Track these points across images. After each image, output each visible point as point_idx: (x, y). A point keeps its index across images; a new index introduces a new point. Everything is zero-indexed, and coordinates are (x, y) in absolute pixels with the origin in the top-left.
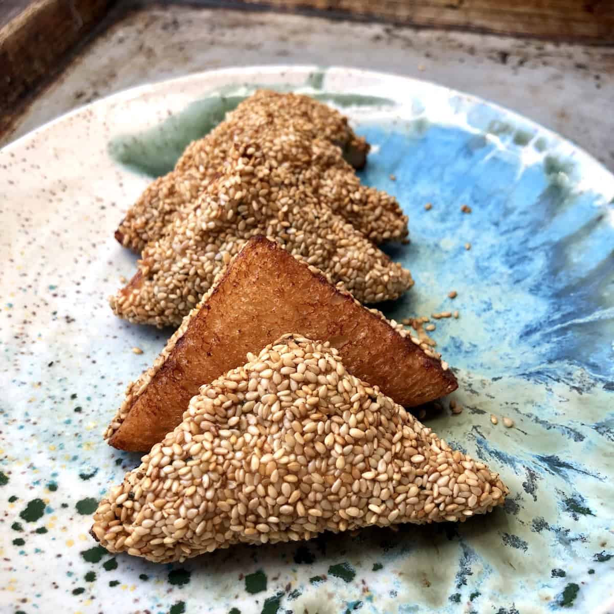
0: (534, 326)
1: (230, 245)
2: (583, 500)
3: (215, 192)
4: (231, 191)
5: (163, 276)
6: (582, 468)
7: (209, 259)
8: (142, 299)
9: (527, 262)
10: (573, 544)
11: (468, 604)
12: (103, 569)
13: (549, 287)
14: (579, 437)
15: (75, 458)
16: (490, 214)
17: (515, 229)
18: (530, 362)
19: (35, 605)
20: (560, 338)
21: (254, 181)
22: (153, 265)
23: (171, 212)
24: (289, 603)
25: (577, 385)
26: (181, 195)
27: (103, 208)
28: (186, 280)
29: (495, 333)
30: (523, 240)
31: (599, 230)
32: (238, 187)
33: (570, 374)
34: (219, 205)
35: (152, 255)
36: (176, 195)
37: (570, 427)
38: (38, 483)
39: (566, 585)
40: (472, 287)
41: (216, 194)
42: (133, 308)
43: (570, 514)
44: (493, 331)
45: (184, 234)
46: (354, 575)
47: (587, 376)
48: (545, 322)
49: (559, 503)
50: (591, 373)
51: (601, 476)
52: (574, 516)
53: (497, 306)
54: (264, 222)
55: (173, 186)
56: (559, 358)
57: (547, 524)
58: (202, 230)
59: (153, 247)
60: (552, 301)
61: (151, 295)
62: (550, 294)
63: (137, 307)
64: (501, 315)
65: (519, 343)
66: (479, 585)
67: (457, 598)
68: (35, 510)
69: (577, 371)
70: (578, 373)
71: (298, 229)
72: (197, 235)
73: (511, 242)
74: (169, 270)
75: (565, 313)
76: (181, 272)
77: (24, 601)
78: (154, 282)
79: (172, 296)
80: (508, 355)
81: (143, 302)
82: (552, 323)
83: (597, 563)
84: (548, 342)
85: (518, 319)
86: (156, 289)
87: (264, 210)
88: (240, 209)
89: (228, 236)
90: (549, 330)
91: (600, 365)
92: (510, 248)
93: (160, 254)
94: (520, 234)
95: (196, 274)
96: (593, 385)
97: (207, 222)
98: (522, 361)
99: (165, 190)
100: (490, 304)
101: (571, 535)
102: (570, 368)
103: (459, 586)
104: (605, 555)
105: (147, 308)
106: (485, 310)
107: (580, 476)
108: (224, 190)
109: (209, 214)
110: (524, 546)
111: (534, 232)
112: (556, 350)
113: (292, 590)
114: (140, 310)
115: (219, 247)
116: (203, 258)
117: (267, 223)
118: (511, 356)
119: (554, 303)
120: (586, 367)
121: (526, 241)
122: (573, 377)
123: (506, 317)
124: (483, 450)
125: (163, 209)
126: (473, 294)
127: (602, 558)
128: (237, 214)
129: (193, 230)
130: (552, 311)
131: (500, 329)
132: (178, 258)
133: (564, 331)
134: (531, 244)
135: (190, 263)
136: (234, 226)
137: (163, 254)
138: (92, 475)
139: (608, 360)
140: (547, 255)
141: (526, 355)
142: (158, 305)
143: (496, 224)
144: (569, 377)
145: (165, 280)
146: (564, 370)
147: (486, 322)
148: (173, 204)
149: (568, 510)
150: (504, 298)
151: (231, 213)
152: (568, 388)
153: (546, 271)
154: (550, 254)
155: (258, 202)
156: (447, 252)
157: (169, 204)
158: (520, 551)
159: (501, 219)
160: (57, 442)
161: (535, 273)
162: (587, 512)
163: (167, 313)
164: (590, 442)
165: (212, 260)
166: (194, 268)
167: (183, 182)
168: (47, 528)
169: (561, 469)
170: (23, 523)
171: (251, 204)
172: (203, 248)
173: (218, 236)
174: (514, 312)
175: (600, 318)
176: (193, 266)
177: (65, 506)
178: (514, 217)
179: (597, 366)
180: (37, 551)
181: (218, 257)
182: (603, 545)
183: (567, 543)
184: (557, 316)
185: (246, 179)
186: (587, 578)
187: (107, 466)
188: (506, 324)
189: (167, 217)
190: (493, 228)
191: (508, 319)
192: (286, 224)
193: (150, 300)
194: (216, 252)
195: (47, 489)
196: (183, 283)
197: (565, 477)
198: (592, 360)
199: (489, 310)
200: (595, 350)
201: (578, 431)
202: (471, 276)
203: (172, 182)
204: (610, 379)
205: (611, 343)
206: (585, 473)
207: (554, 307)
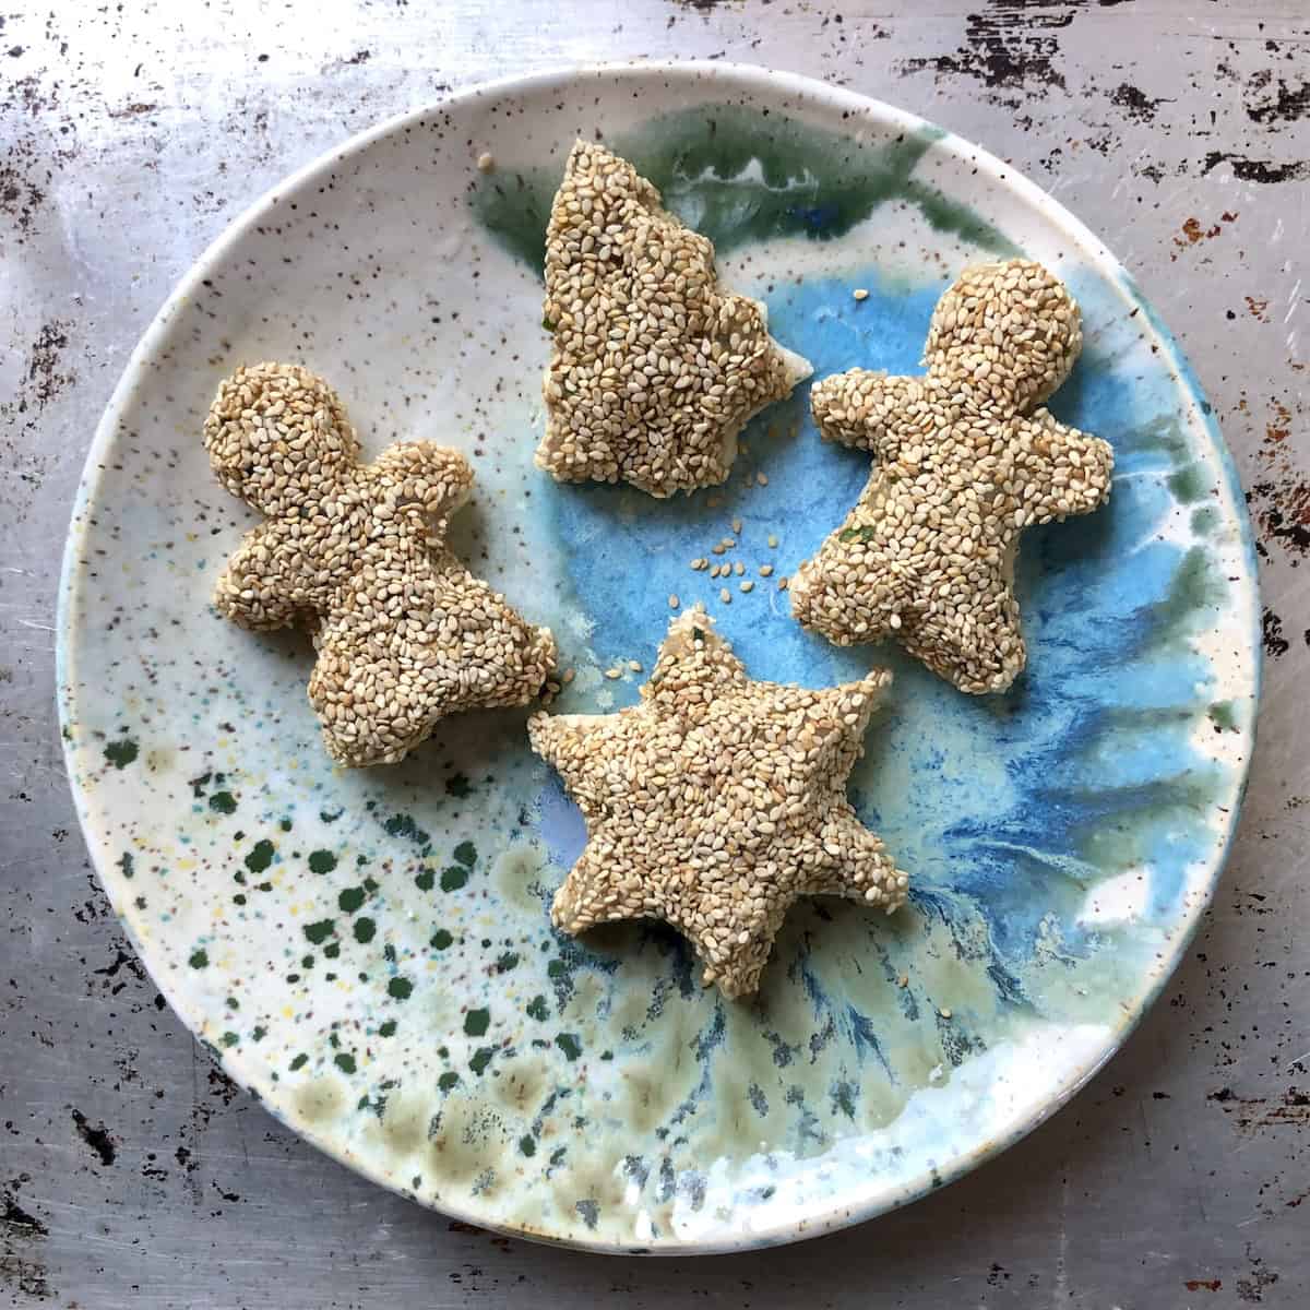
0: (975, 827)
2: (857, 1094)
6: (885, 1055)
9: (1040, 715)
10: (809, 1139)
11: (670, 1147)
12: (323, 955)
13: (1039, 775)
14: (913, 1014)
15: (319, 787)
17: (1066, 643)
18: (933, 877)
19: (247, 991)
20: (993, 864)
24: (502, 1061)
25: (963, 943)
27: (436, 320)
29: (918, 810)
30: (1063, 671)
31: (1169, 732)
33: (967, 921)
37: (914, 993)
38: (270, 815)
39: (767, 1182)
43: (833, 1102)
44: (918, 805)
46: (579, 1055)
47: (984, 938)
48: (993, 827)
49: (832, 1081)
50: (990, 938)
51: (896, 1079)
52: (835, 1107)
53: (949, 768)
56: (971, 892)
57: (802, 1099)
60: (1026, 800)
62: (1032, 786)
64: (944, 786)
65: (937, 841)
66: (692, 1131)
67: (663, 1134)
68: (262, 856)
69: (978, 924)
70: (978, 927)
75: (1028, 829)
77: (237, 983)
82: (1001, 834)
84: (975, 860)
85: (963, 803)
90: (990, 842)
91: (1009, 933)
94: (1066, 657)
96: (980, 956)
98: (923, 871)
100: (941, 760)
101: (815, 1128)
102: (974, 913)
103: (674, 1121)
106: (927, 766)
107: (876, 1063)
110: (764, 1111)
111: (1085, 667)
112: (976, 877)
113: (510, 1046)
118: (914, 856)
119: (1025, 805)
120: (991, 925)
121: (1065, 676)
122: (967, 928)
123: (947, 792)
124: (798, 968)
130: (1014, 816)
131: (928, 806)
133: (1006, 854)
134: (1067, 687)
138: (335, 818)
139: (1023, 934)
140: (1074, 720)
141: (933, 863)
143: (1046, 615)
144: (963, 925)
146: (967, 911)
149: (834, 1097)
150: (967, 758)
152: (951, 939)
153: (1055, 746)
154: (1080, 722)
158: (755, 1113)
159: (1059, 610)
160: (302, 755)
161: (1038, 741)
162: (850, 1111)
164: (919, 1028)
168: (272, 884)
169: (865, 1041)
170: (246, 871)
174: (963, 789)
175: (1062, 867)
177: (296, 855)
178: (1079, 621)
179: (1004, 933)
180: (258, 915)
183: (805, 1134)
184: (1014, 828)
187: (356, 808)
188: (941, 802)
190: (1036, 620)
191: (949, 796)
195: (279, 827)
197: (860, 1055)
198: (1005, 921)
199: (933, 768)
200: (1021, 909)
201: (918, 1005)
204: (1004, 962)
205: (1044, 913)
206: (885, 1063)
207: (1022, 811)
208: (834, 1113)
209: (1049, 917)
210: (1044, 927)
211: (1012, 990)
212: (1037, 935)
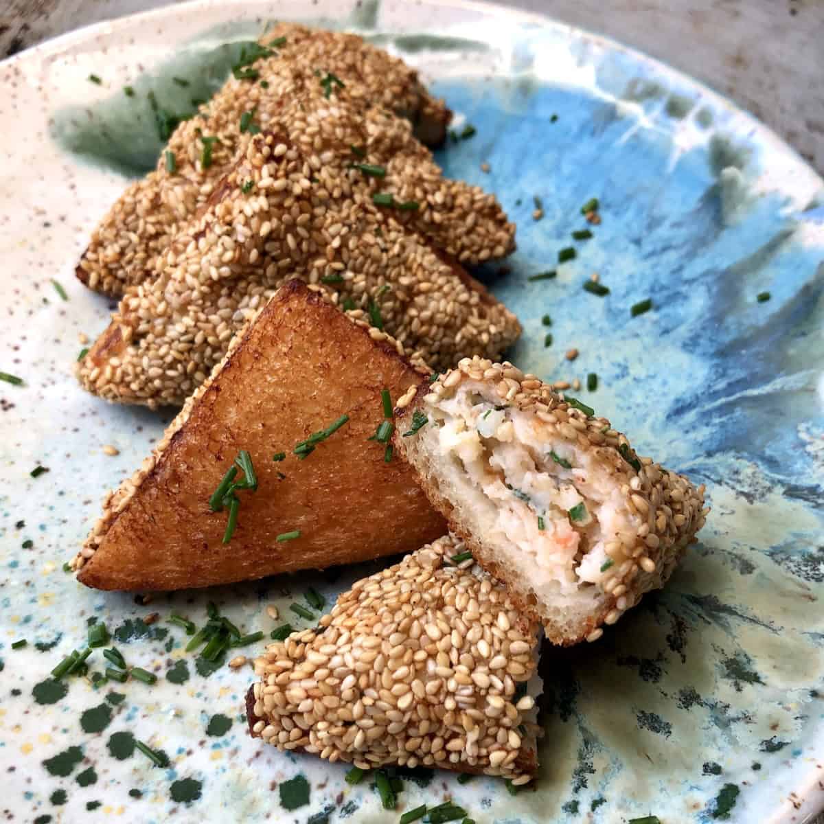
0: (688, 401)
1: (255, 300)
2: (749, 661)
3: (228, 218)
4: (254, 222)
5: (154, 343)
6: (749, 614)
7: (223, 319)
8: (125, 374)
9: (680, 301)
10: (733, 726)
11: (590, 816)
12: (76, 785)
13: (711, 340)
14: (747, 568)
15: (27, 620)
16: (628, 225)
17: (665, 249)
18: (680, 454)
20: (724, 419)
21: (288, 203)
22: (138, 325)
23: (157, 236)
25: (746, 490)
26: (170, 210)
27: (47, 225)
28: (190, 350)
29: (632, 411)
30: (675, 267)
31: (785, 251)
32: (264, 215)
33: (737, 472)
34: (236, 241)
35: (136, 310)
36: (162, 209)
37: (735, 552)
39: (721, 786)
40: (599, 341)
41: (230, 224)
42: (112, 386)
43: (730, 681)
44: (629, 408)
45: (183, 280)
47: (761, 476)
48: (703, 393)
49: (716, 665)
50: (767, 472)
51: (775, 626)
52: (736, 684)
53: (636, 370)
54: (305, 263)
55: (157, 195)
56: (722, 448)
57: (698, 696)
58: (211, 278)
59: (136, 296)
60: (715, 361)
61: (139, 370)
62: (712, 350)
63: (117, 385)
64: (641, 385)
65: (665, 426)
66: (603, 788)
67: (573, 807)
69: (747, 468)
70: (749, 471)
71: (357, 271)
72: (202, 284)
73: (659, 269)
74: (163, 334)
75: (732, 380)
76: (183, 338)
78: (140, 351)
79: (171, 373)
80: (648, 445)
81: (128, 379)
82: (715, 395)
83: (765, 754)
84: (707, 425)
85: (666, 390)
86: (145, 361)
87: (304, 246)
88: (268, 247)
89: (251, 286)
90: (709, 406)
91: (779, 459)
92: (656, 281)
93: (148, 309)
94: (672, 257)
95: (205, 341)
96: (770, 490)
97: (218, 268)
98: (669, 454)
99: (146, 203)
100: (626, 368)
101: (731, 713)
102: (737, 464)
103: (577, 790)
104: (775, 742)
105: (134, 386)
106: (617, 377)
107: (746, 626)
108: (241, 218)
109: (221, 256)
110: (667, 729)
111: (691, 255)
112: (718, 436)
114: (122, 390)
115: (238, 302)
116: (214, 318)
117: (310, 263)
118: (652, 447)
119: (717, 365)
120: (759, 463)
121: (681, 268)
122: (741, 477)
123: (647, 387)
125: (145, 231)
126: (602, 352)
127: (772, 747)
128: (263, 254)
129: (196, 275)
130: (714, 377)
131: (638, 406)
132: (175, 316)
133: (729, 407)
134: (687, 274)
135: (195, 326)
136: (260, 271)
137: (153, 311)
138: (53, 644)
139: (791, 452)
140: (709, 291)
141: (674, 445)
142: (150, 385)
143: (637, 242)
144: (735, 477)
145: (157, 350)
146: (729, 466)
147: (618, 396)
148: (159, 223)
149: (728, 676)
150: (645, 357)
151: (254, 254)
152: (733, 493)
153: (708, 316)
154: (715, 289)
155: (296, 235)
156: (564, 287)
157: (154, 224)
158: (660, 736)
159: (645, 233)
161: (691, 320)
162: (755, 678)
163: (164, 394)
164: (762, 575)
165: (228, 320)
166: (201, 332)
167: (172, 189)
169: (721, 614)
171: (285, 239)
172: (214, 303)
173: (236, 285)
174: (659, 380)
175: (782, 388)
176: (199, 329)
177: (16, 693)
178: (663, 231)
179: (776, 462)
181: (235, 316)
182: (774, 727)
183: (725, 724)
184: (721, 385)
185: (274, 200)
186: (751, 776)
188: (647, 397)
189: (152, 244)
190: (632, 247)
191: (651, 390)
192: (338, 265)
193: (137, 376)
194: (234, 309)
196: (186, 354)
197: (725, 627)
198: (768, 452)
199: (623, 376)
200: (773, 437)
201: (746, 558)
202: (598, 325)
203: (156, 189)
204: (793, 481)
205: (796, 427)
206: (754, 621)
207: (717, 372)
208: (739, 690)
209: (802, 427)
210: (804, 436)
211: (819, 496)
212: (803, 444)
